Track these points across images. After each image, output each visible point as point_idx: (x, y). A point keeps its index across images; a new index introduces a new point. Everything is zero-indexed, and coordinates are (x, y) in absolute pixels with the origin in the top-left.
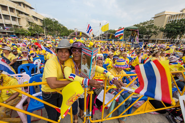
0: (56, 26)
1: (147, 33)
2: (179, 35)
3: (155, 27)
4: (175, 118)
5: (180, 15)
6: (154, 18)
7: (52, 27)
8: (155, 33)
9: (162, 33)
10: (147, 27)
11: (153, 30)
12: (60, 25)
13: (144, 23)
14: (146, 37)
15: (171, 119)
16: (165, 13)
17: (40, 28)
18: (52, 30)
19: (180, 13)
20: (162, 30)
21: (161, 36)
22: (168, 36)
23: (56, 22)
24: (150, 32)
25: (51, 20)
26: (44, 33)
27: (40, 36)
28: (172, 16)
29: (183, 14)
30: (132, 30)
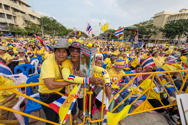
0: (54, 25)
1: (147, 33)
2: (177, 36)
3: (155, 27)
4: (173, 116)
5: (179, 15)
6: (154, 18)
7: (50, 26)
8: (154, 33)
9: (161, 33)
10: (147, 27)
11: (152, 30)
12: (58, 24)
13: (144, 23)
14: (146, 37)
15: (169, 117)
16: (165, 13)
17: (38, 26)
18: (50, 29)
19: (179, 13)
20: (161, 30)
21: (160, 36)
22: (167, 36)
23: (54, 21)
24: (150, 32)
25: (49, 19)
26: (41, 32)
27: (37, 35)
28: (171, 16)
29: (181, 15)
30: (132, 30)
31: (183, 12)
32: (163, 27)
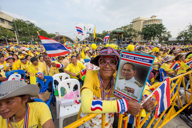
0: (31, 29)
1: (129, 36)
2: (152, 38)
3: (134, 31)
4: (189, 117)
5: (151, 20)
6: (132, 22)
8: (135, 36)
9: (140, 36)
10: (128, 31)
11: (133, 33)
12: (37, 29)
13: (125, 27)
14: (128, 40)
16: (141, 19)
17: (9, 31)
18: (27, 35)
19: (151, 19)
20: (139, 33)
21: (139, 38)
22: (145, 38)
23: (32, 25)
24: (131, 35)
25: (24, 23)
26: (15, 38)
27: (9, 41)
28: (146, 21)
29: (153, 20)
30: (119, 33)
31: (154, 18)
32: (141, 30)
